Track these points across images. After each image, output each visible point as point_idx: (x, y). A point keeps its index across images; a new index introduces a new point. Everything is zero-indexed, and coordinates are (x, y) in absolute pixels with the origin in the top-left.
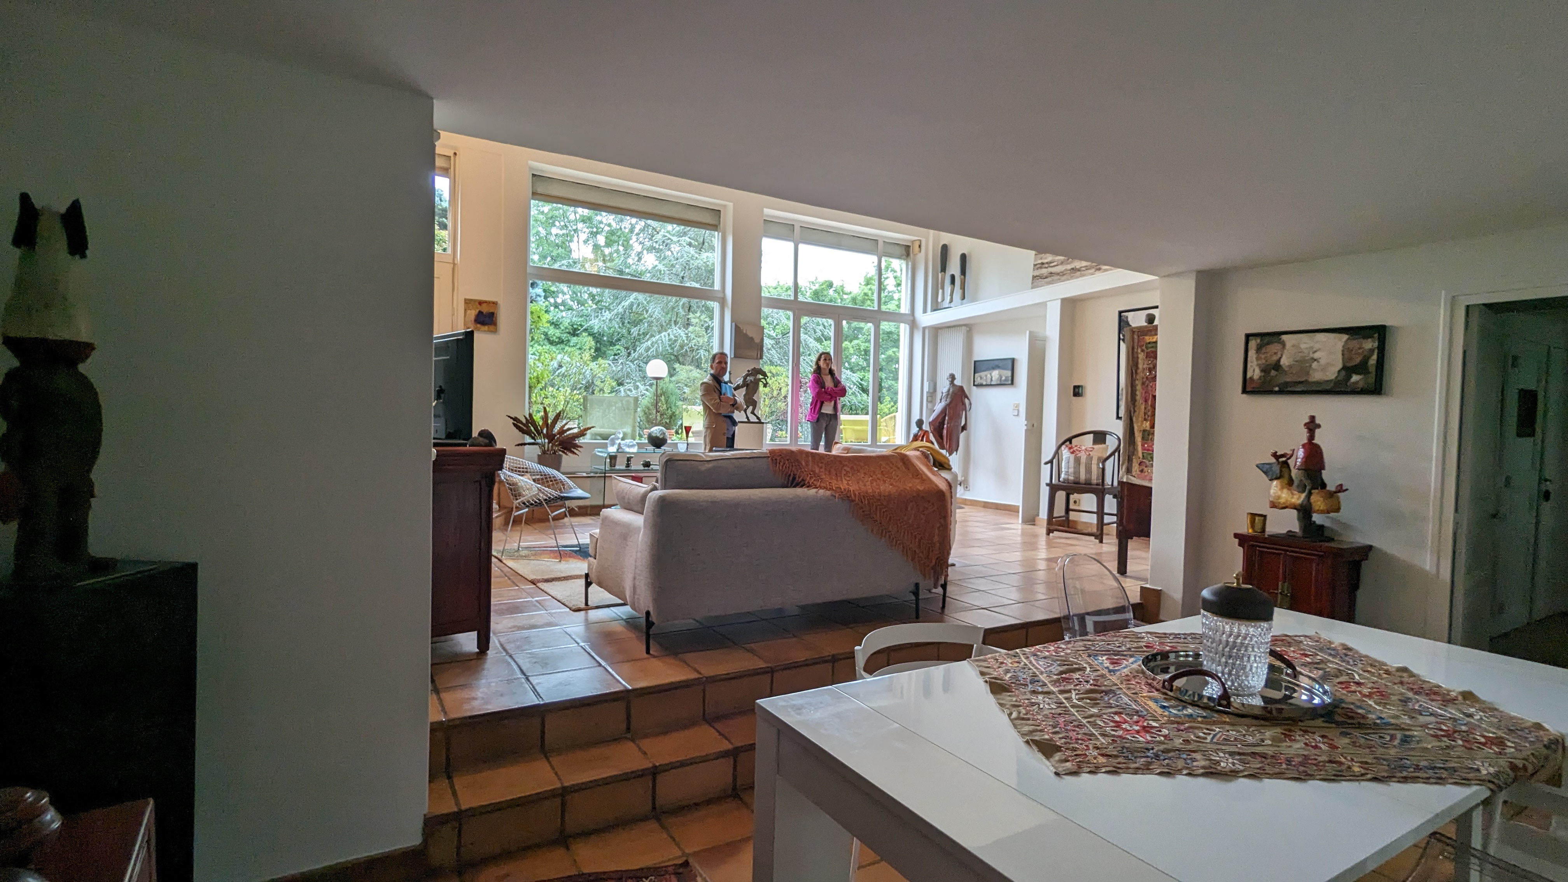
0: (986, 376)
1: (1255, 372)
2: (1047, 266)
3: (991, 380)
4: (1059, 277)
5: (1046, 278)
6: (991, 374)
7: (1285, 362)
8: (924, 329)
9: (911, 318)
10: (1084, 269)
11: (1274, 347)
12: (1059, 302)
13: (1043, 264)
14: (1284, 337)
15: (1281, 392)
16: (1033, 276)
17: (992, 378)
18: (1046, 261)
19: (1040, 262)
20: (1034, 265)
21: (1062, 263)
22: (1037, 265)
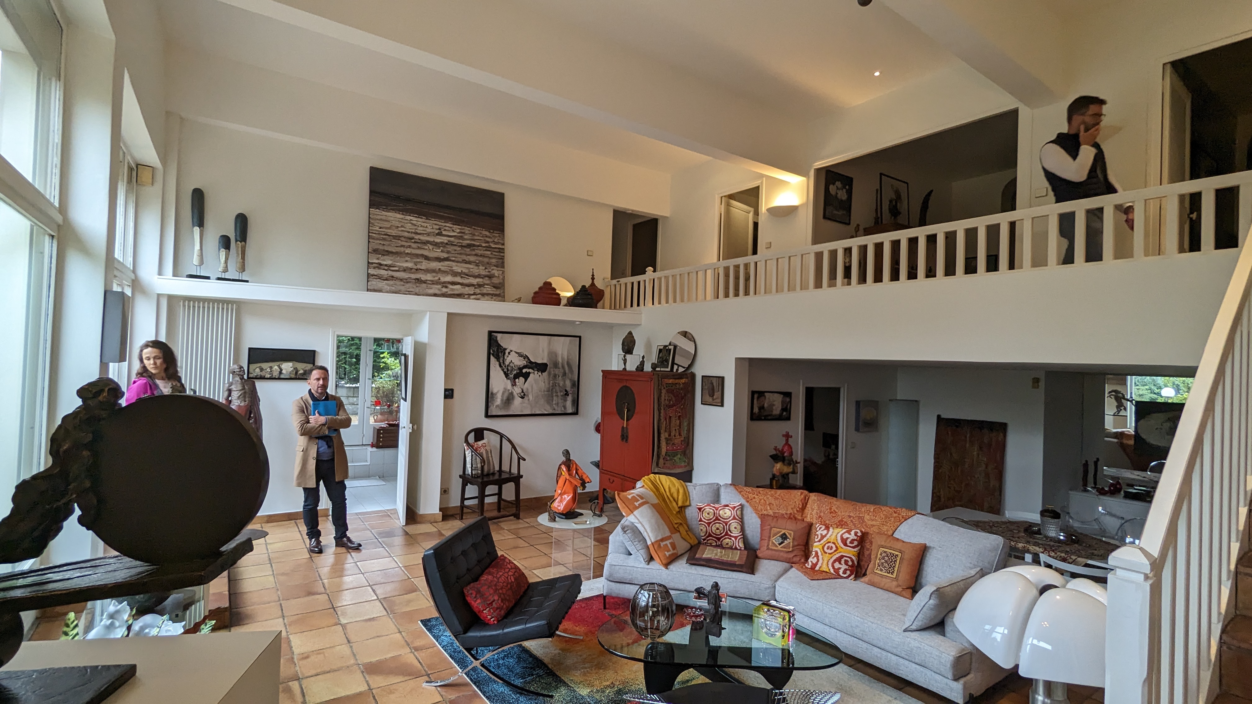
0: (271, 368)
1: (756, 410)
2: (386, 268)
3: (281, 373)
4: (402, 283)
5: (386, 280)
6: (279, 366)
7: (766, 405)
8: (159, 295)
9: (133, 277)
10: (430, 282)
11: (762, 398)
13: (381, 264)
14: (766, 394)
16: (368, 274)
17: (281, 370)
18: (385, 263)
19: (377, 261)
20: (368, 263)
21: (405, 270)
22: (372, 263)
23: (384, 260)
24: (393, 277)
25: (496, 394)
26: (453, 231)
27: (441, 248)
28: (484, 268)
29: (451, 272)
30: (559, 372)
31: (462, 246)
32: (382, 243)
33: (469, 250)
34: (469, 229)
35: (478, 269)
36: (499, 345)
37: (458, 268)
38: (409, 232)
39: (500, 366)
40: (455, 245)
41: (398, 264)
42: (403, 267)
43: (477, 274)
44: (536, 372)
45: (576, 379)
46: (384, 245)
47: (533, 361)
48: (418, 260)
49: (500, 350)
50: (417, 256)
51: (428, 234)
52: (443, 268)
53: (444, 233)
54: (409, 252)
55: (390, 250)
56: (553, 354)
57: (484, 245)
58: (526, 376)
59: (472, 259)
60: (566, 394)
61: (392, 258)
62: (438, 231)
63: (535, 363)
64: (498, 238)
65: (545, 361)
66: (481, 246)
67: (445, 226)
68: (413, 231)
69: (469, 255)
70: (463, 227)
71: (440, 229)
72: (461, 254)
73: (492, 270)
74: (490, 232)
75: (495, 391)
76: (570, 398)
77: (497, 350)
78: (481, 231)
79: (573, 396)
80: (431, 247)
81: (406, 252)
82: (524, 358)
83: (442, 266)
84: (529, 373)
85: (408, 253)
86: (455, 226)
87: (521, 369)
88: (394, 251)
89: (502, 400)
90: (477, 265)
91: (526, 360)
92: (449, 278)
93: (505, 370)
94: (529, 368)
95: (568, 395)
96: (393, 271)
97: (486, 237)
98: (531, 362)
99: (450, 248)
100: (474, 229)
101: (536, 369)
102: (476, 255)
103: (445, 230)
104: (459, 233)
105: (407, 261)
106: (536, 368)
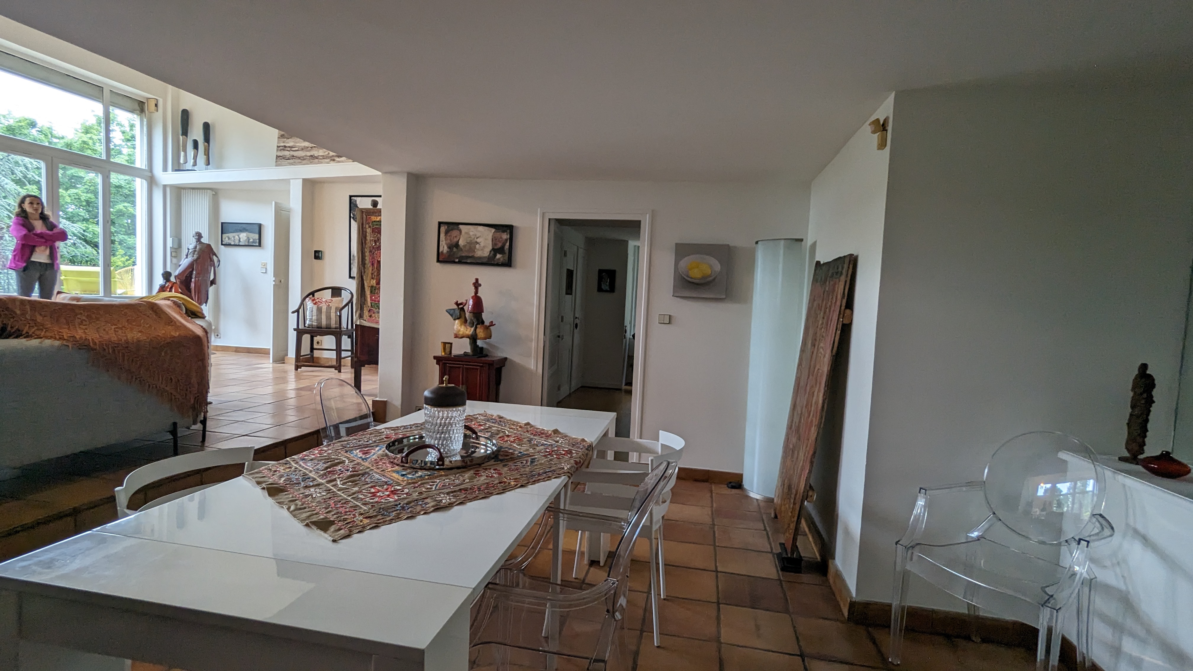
0: (234, 237)
1: (444, 248)
2: (289, 149)
3: (240, 241)
4: (300, 161)
5: (289, 159)
6: (238, 236)
7: (461, 243)
8: (165, 187)
9: (149, 174)
10: (321, 157)
11: (455, 233)
12: (301, 181)
13: (285, 147)
14: (461, 227)
15: (460, 262)
16: (277, 155)
17: (240, 239)
18: (290, 145)
19: (283, 145)
20: (278, 146)
21: (302, 149)
22: (280, 146)
23: (288, 143)
24: (293, 156)
41: (298, 144)
42: (301, 146)
96: (294, 151)
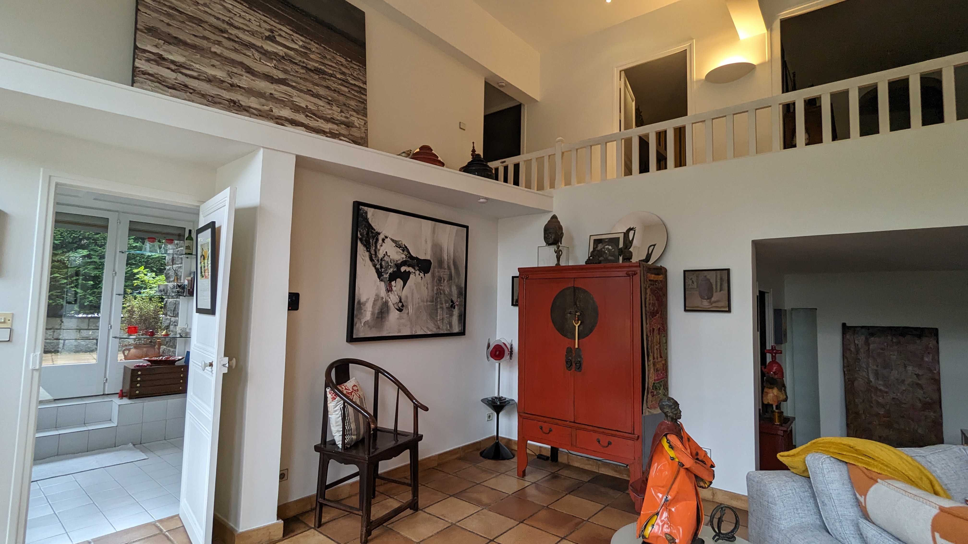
2: (173, 67)
13: (161, 58)
16: (134, 68)
18: (171, 57)
19: (155, 50)
20: (136, 47)
21: (210, 80)
22: (145, 51)
23: (169, 52)
25: (364, 304)
26: (293, 40)
27: (275, 62)
28: (339, 110)
29: (290, 104)
30: (444, 274)
31: (305, 68)
32: (166, 20)
33: (317, 77)
34: (316, 45)
35: (331, 109)
36: (370, 225)
37: (303, 101)
38: (218, 19)
39: (371, 260)
40: (296, 63)
41: (197, 66)
42: (206, 73)
43: (329, 116)
44: (417, 272)
45: (463, 285)
46: (168, 24)
47: (414, 256)
48: (235, 70)
49: (371, 235)
50: (233, 62)
51: (253, 34)
52: (277, 95)
53: (278, 39)
54: (218, 52)
55: (181, 37)
56: (437, 248)
57: (339, 76)
58: (405, 277)
59: (322, 92)
60: (452, 306)
61: (186, 54)
62: (270, 34)
63: (417, 258)
64: (359, 72)
65: (428, 258)
66: (336, 77)
67: (280, 29)
68: (227, 19)
69: (317, 85)
70: (308, 41)
71: (271, 31)
72: (305, 79)
73: (351, 115)
74: (347, 60)
75: (363, 299)
76: (456, 312)
77: (368, 234)
78: (334, 55)
79: (459, 309)
80: (257, 56)
81: (213, 50)
82: (403, 251)
83: (275, 90)
84: (409, 273)
85: (215, 53)
86: (295, 34)
87: (398, 266)
88: (189, 41)
89: (373, 314)
90: (329, 104)
91: (406, 253)
92: (286, 113)
93: (378, 266)
94: (409, 266)
95: (454, 308)
96: (186, 75)
97: (342, 65)
98: (411, 257)
99: (289, 67)
100: (324, 47)
101: (417, 268)
102: (327, 87)
103: (280, 35)
104: (301, 47)
105: (213, 66)
106: (418, 266)
